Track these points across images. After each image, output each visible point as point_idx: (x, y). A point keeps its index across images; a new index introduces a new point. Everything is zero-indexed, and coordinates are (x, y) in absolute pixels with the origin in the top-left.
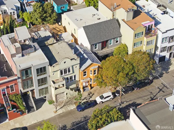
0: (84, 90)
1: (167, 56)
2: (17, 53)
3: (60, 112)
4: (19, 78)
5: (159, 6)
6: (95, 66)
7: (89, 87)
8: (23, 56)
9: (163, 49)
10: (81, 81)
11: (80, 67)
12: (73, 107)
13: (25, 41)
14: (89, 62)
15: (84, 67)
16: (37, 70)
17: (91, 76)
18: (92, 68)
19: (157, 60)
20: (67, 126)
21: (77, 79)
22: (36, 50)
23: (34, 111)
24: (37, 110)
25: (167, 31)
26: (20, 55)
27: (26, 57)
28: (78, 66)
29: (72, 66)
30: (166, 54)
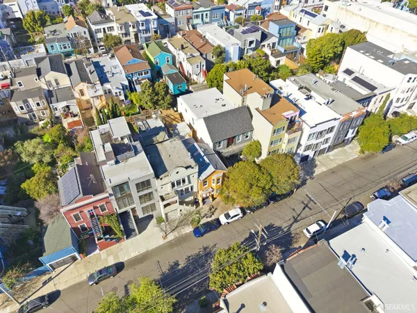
0: (204, 203)
1: (311, 156)
2: (108, 159)
3: (171, 237)
4: (111, 195)
5: (301, 88)
6: (220, 174)
7: (211, 199)
8: (117, 162)
9: (308, 148)
10: (200, 192)
11: (199, 176)
12: (189, 229)
13: (122, 139)
14: (211, 169)
15: (204, 176)
16: (137, 185)
17: (214, 185)
18: (214, 177)
19: (298, 160)
20: (179, 263)
21: (195, 190)
22: (136, 153)
23: (136, 235)
24: (140, 233)
25: (316, 125)
26: (113, 162)
27: (122, 164)
28: (196, 175)
29: (189, 177)
30: (310, 153)
